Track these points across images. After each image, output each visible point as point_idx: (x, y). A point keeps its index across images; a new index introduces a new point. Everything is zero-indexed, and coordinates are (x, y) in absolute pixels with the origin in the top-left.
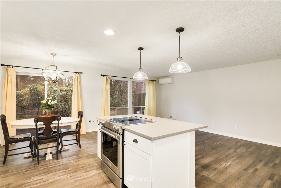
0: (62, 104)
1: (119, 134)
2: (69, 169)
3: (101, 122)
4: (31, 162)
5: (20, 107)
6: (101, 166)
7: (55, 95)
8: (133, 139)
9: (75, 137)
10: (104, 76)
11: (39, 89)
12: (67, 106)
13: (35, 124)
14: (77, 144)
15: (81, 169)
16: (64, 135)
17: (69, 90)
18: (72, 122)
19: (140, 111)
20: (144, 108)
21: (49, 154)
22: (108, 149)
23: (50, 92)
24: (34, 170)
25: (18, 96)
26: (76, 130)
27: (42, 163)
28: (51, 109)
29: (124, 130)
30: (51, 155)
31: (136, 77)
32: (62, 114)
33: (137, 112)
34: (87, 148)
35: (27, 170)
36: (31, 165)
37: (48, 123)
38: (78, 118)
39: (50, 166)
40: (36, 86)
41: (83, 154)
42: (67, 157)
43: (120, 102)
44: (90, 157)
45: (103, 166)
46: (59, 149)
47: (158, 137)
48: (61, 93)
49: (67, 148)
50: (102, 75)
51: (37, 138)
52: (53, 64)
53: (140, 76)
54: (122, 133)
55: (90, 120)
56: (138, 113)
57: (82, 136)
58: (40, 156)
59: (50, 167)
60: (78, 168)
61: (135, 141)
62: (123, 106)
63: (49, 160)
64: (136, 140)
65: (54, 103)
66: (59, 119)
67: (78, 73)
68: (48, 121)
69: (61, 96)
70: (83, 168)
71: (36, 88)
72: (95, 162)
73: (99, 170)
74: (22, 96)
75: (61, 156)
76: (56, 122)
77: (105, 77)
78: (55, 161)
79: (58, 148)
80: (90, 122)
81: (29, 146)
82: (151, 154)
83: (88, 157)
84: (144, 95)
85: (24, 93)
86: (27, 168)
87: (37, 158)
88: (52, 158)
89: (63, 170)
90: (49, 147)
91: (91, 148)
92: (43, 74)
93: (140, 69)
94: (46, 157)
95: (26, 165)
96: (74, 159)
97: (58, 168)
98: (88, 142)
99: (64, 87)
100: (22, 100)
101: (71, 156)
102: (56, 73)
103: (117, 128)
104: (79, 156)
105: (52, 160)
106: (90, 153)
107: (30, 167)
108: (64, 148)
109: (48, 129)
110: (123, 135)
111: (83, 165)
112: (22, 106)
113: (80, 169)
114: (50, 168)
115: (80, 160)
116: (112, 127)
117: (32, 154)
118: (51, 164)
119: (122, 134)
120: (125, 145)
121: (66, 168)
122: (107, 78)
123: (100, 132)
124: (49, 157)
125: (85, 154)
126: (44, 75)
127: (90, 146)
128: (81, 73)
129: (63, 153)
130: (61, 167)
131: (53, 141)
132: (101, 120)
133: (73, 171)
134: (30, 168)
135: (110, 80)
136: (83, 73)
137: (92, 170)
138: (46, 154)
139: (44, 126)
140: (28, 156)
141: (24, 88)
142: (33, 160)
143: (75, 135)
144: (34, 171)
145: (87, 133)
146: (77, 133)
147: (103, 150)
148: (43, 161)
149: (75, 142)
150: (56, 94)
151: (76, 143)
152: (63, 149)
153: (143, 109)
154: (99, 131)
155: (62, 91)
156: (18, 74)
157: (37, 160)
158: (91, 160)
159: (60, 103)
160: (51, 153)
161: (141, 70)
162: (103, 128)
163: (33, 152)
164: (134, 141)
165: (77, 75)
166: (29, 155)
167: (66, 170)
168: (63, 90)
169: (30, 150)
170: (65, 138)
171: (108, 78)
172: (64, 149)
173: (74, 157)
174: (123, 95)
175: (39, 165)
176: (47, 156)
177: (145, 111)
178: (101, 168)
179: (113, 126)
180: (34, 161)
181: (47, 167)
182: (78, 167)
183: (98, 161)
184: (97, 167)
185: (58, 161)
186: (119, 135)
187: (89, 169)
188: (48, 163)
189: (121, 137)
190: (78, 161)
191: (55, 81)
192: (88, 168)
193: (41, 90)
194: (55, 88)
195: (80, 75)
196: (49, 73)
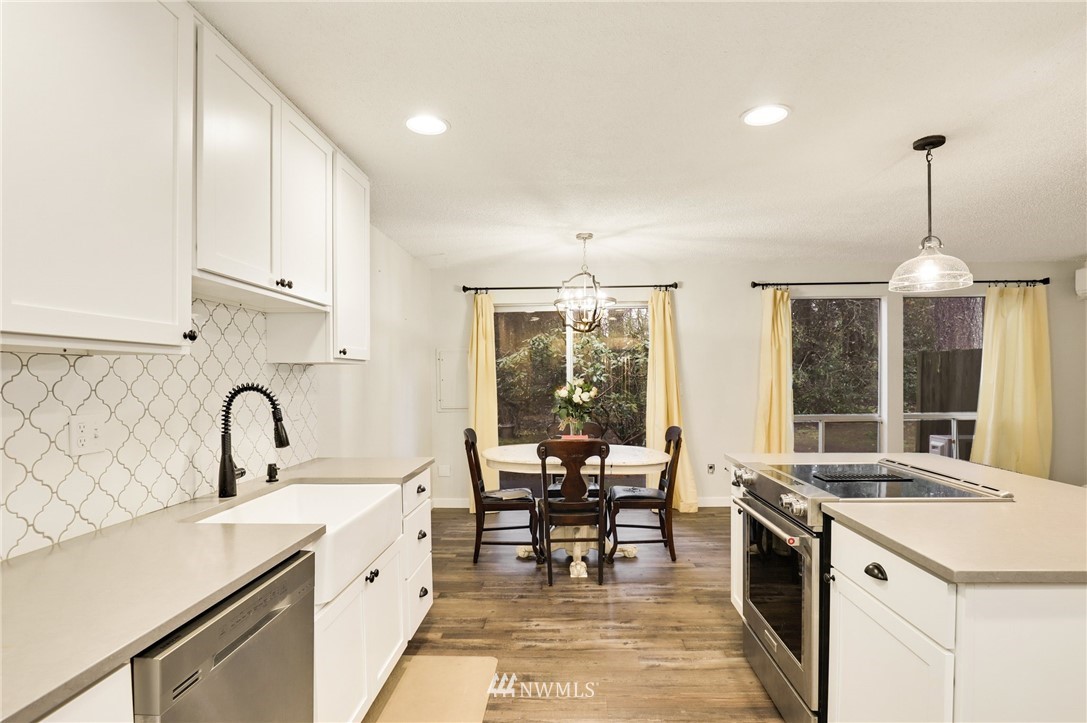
0: (618, 398)
1: (809, 531)
2: (634, 624)
3: (739, 473)
4: (534, 575)
5: (511, 404)
6: (741, 642)
7: (597, 369)
8: (868, 562)
9: (657, 518)
10: (764, 285)
11: (553, 349)
12: (634, 405)
13: (540, 461)
14: (663, 544)
15: (672, 632)
16: (621, 508)
17: (640, 349)
18: (645, 463)
19: (946, 438)
20: (974, 421)
21: (577, 558)
22: (776, 586)
23: (583, 358)
24: (539, 597)
25: (502, 374)
26: (659, 494)
27: (559, 585)
28: (582, 418)
29: (827, 520)
30: (584, 564)
31: (902, 280)
32: (622, 432)
33: (933, 442)
34: (697, 565)
35: (524, 594)
36: (533, 584)
37: (574, 460)
38: (667, 451)
39: (580, 597)
40: (546, 341)
41: (680, 583)
42: (630, 583)
43: (848, 391)
44: (706, 599)
45: (746, 644)
46: (608, 550)
47: (992, 574)
48: (615, 361)
49: (631, 550)
50: (754, 285)
51: (545, 505)
52: (585, 269)
53: (929, 275)
54: (820, 530)
55: (711, 463)
56: (940, 444)
57: (683, 519)
58: (556, 561)
59: (581, 600)
60: (663, 628)
61: (877, 572)
62: (863, 407)
63: (578, 578)
64: (878, 567)
65: (590, 397)
66: (604, 453)
67: (666, 286)
68: (574, 456)
69: (618, 371)
70: (676, 632)
71: (546, 347)
72: (720, 621)
73: (734, 656)
74: (511, 373)
75: (613, 573)
76: (595, 460)
77: (770, 290)
78: (594, 586)
79: (602, 547)
80: (711, 471)
81: (528, 524)
82: (952, 647)
83: (698, 598)
84: (974, 358)
85: (516, 364)
86: (524, 590)
87: (546, 565)
88: (586, 576)
89: (615, 619)
90: (578, 536)
91: (712, 569)
92: (558, 305)
93: (928, 238)
94: (571, 569)
95: (522, 579)
96: (651, 595)
97: (601, 610)
98: (704, 544)
99: (625, 340)
100: (513, 385)
101: (641, 582)
102: (594, 298)
103: (799, 506)
104: (668, 586)
105: (586, 580)
106: (706, 586)
107: (530, 587)
108: (623, 551)
109: (574, 482)
110: (825, 537)
111: (679, 622)
112: (514, 402)
113: (669, 632)
114: (578, 603)
115: (671, 603)
116: (781, 499)
117: (535, 550)
118: (583, 594)
119: (819, 535)
120: (834, 580)
121: (625, 616)
122: (779, 293)
123: (740, 512)
124: (579, 570)
125: (690, 585)
126: (561, 307)
127: (706, 560)
128: (675, 286)
129: (618, 567)
130: (611, 609)
131: (591, 522)
132: (740, 467)
133: (644, 632)
134: (530, 591)
135: (789, 302)
136: (681, 283)
137: (709, 648)
138: (570, 559)
139: (564, 471)
140: (526, 555)
141: (517, 346)
142: (538, 569)
143: (657, 511)
144: (540, 601)
145: (700, 509)
146: (663, 505)
147: (748, 583)
148: (561, 578)
149: (658, 536)
150: (603, 364)
151: (661, 538)
152: (618, 554)
153: (968, 428)
154: (735, 509)
155: (617, 351)
156: (500, 311)
157: (547, 570)
158: (707, 611)
159: (613, 396)
160: (584, 559)
161: (934, 243)
162: (749, 497)
163: (538, 547)
164: (868, 571)
165: (662, 294)
166: (529, 552)
167: (623, 625)
168: (622, 351)
169: (529, 539)
170: (624, 516)
171: (782, 295)
172: (622, 554)
173: (652, 588)
174: (861, 358)
175: (551, 588)
176: (573, 564)
177: (976, 438)
178: (741, 652)
179: (783, 496)
180: (540, 573)
181: (571, 600)
182: (661, 623)
183: (733, 622)
184: (729, 642)
185: (603, 587)
186: (807, 536)
187: (696, 643)
188: (575, 586)
189: (815, 544)
190: (664, 603)
191: (591, 325)
192: (697, 636)
193: (558, 352)
194: (597, 344)
195: (672, 292)
196: (574, 299)
